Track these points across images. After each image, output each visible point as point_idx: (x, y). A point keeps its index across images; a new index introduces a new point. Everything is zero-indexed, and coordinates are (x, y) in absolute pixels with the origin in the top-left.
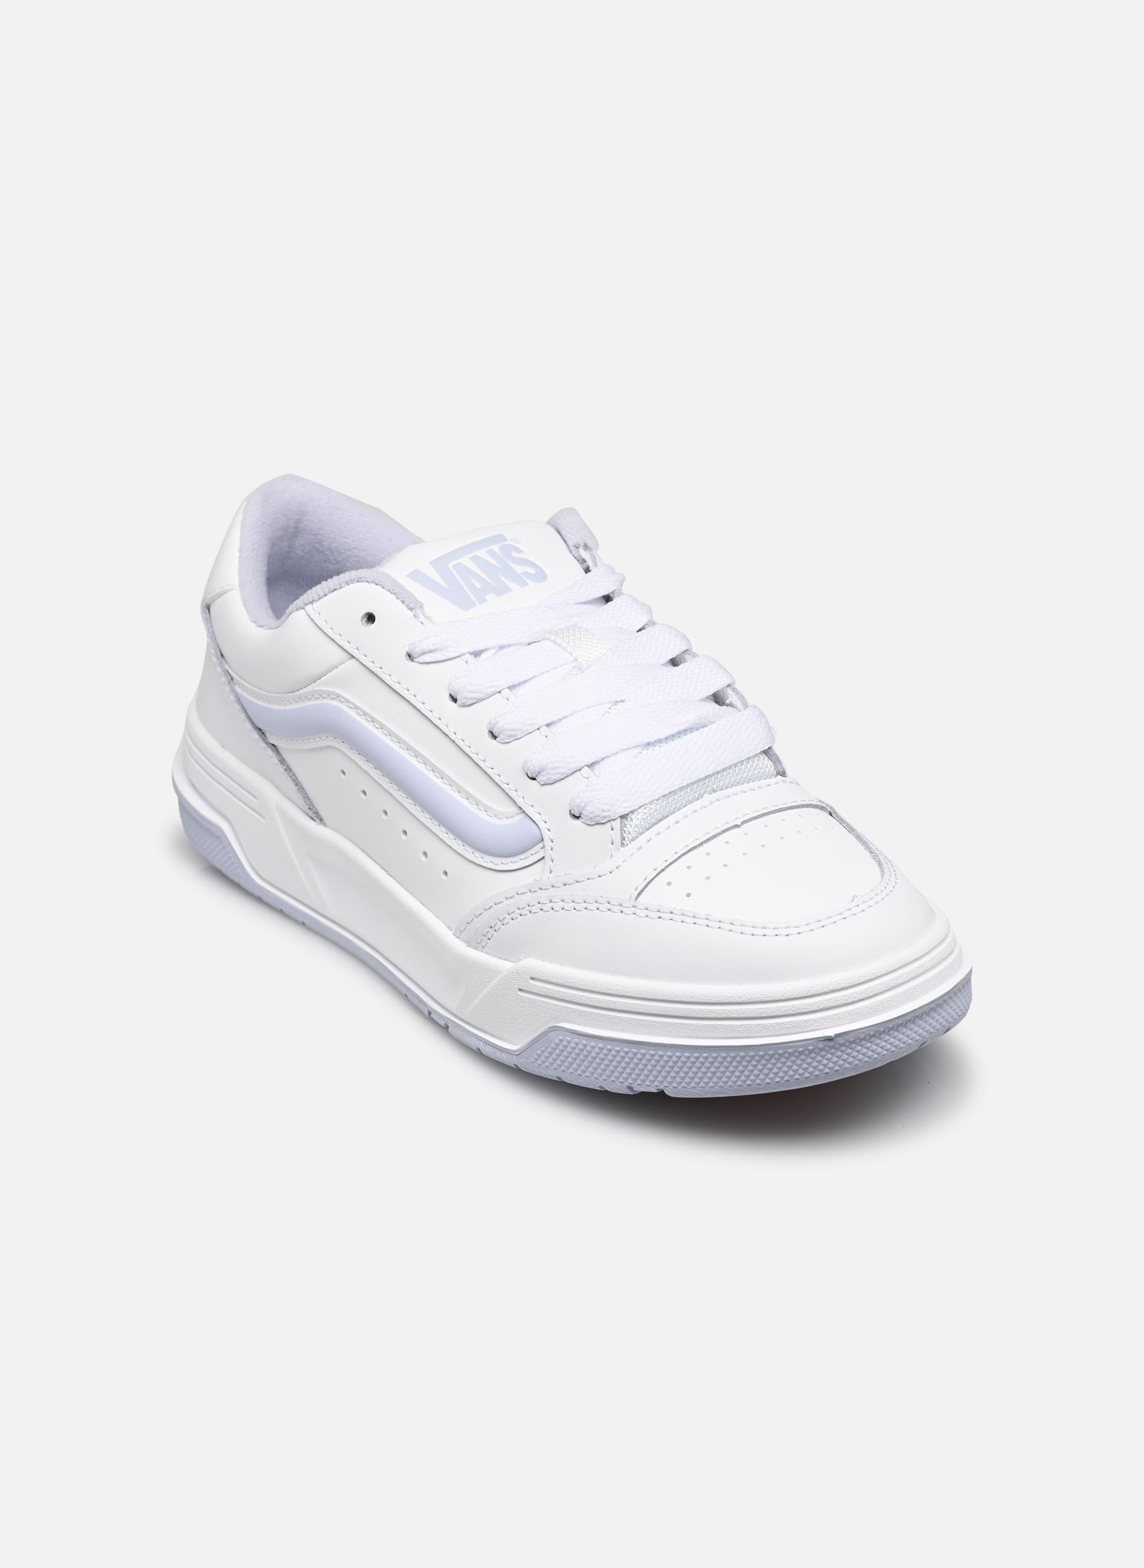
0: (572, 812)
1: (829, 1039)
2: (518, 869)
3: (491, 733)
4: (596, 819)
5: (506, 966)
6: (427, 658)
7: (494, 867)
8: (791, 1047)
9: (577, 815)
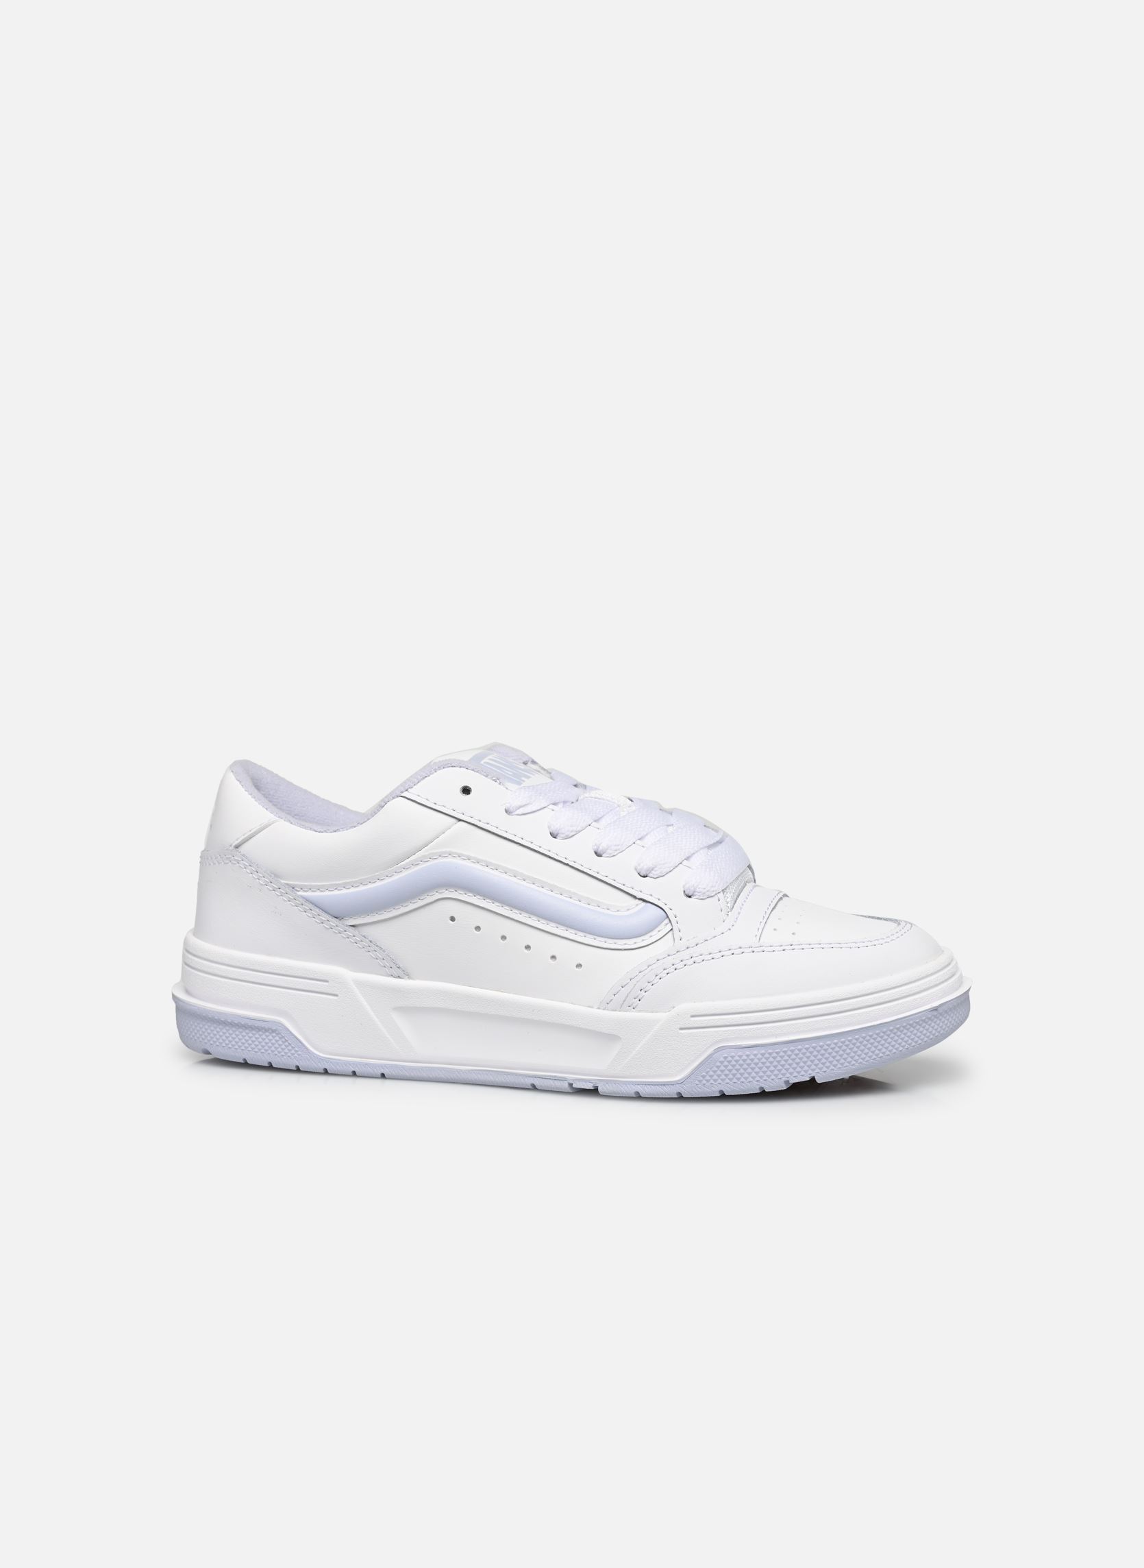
0: (687, 893)
1: (935, 1009)
2: (650, 944)
3: (596, 853)
4: (707, 894)
5: (662, 1016)
6: (521, 811)
7: (630, 947)
8: (912, 1019)
9: (690, 894)
